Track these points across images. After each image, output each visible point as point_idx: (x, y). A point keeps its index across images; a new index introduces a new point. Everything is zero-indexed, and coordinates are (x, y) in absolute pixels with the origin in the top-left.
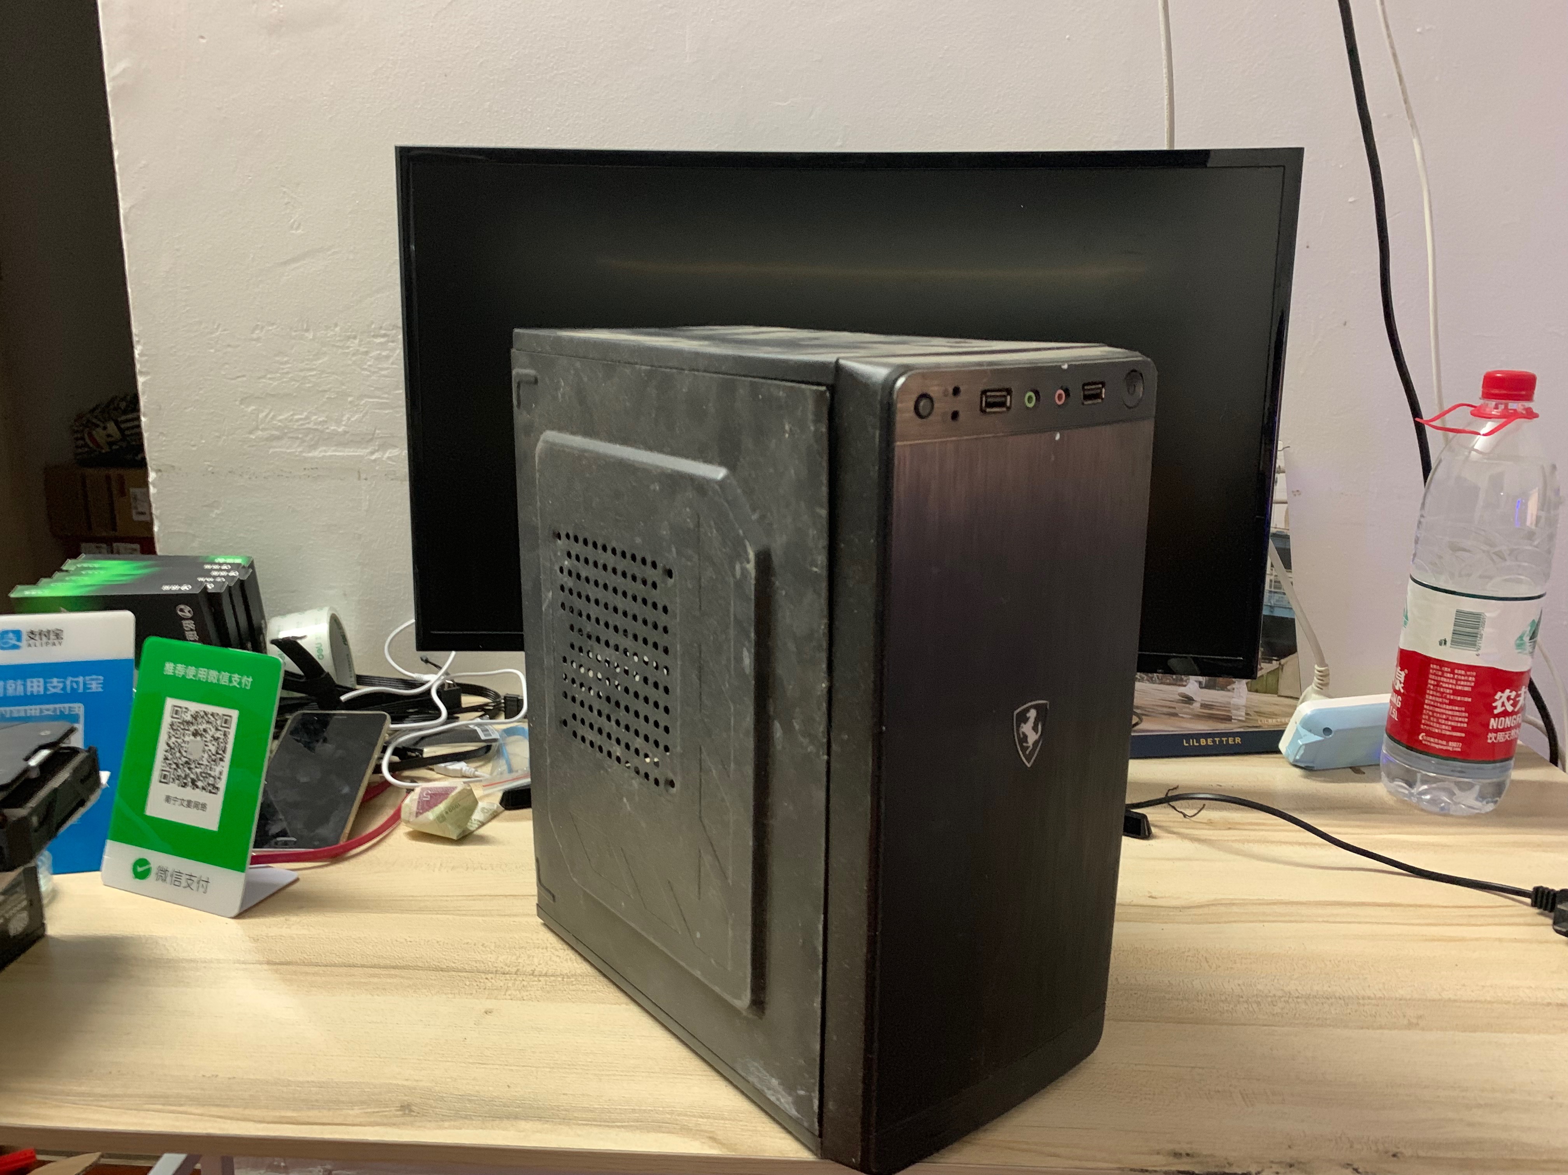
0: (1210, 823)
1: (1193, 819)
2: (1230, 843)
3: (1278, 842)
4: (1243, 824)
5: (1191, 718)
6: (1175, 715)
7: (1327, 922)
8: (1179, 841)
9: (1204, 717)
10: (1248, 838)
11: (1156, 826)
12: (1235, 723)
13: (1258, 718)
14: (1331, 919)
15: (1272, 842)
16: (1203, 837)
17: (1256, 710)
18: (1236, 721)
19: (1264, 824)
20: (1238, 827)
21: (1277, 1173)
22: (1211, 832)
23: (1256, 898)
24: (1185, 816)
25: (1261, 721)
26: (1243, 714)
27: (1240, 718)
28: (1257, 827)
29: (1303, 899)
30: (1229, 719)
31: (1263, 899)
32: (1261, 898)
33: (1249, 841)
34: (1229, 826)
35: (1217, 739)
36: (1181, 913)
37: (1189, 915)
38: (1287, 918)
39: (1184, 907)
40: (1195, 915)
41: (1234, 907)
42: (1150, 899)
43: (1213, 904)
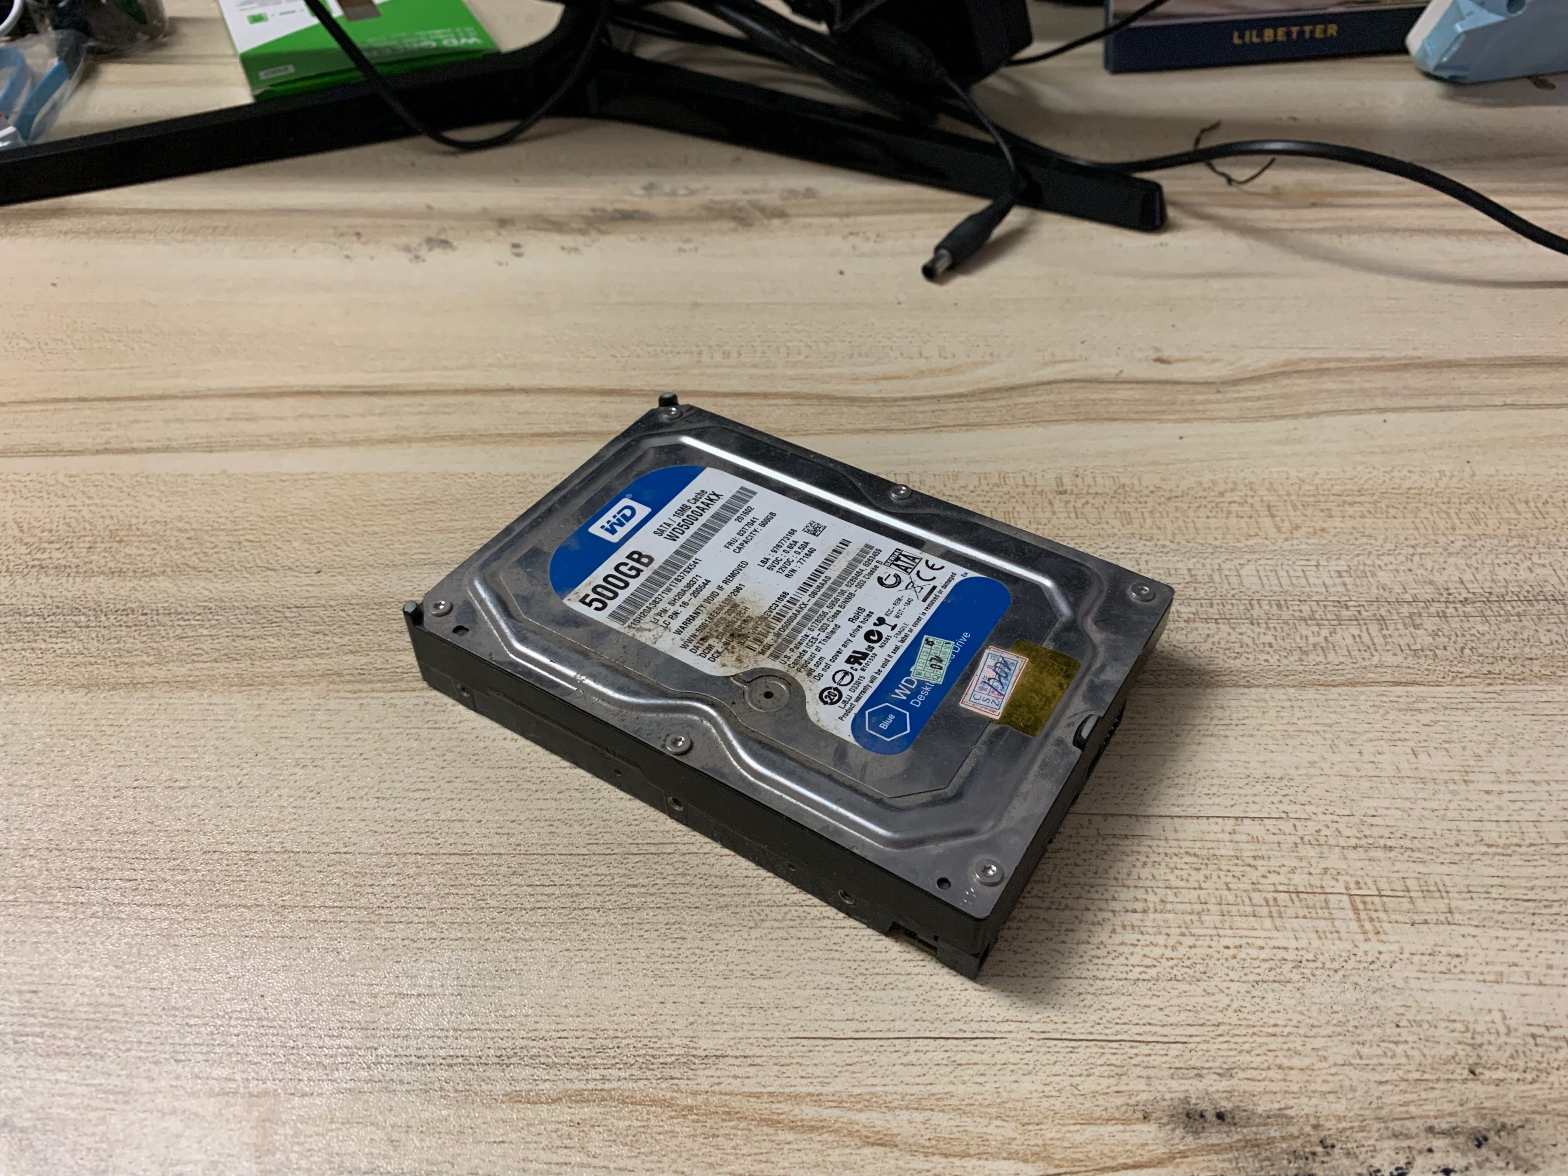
0: (1278, 196)
1: (1245, 187)
2: (1314, 237)
3: (1405, 230)
4: (1341, 194)
7: (1513, 406)
8: (1219, 234)
10: (1349, 224)
11: (1175, 204)
14: (1521, 399)
15: (1395, 231)
16: (1263, 225)
19: (1377, 194)
20: (1329, 200)
21: (1447, 1171)
22: (1277, 214)
23: (1367, 355)
24: (1230, 181)
28: (1364, 201)
29: (1462, 355)
31: (1383, 358)
32: (1377, 354)
33: (1350, 231)
34: (1313, 200)
35: (1295, 30)
36: (1220, 396)
37: (1236, 400)
38: (1431, 401)
39: (1225, 383)
40: (1247, 399)
41: (1325, 378)
42: (1159, 365)
43: (1284, 374)
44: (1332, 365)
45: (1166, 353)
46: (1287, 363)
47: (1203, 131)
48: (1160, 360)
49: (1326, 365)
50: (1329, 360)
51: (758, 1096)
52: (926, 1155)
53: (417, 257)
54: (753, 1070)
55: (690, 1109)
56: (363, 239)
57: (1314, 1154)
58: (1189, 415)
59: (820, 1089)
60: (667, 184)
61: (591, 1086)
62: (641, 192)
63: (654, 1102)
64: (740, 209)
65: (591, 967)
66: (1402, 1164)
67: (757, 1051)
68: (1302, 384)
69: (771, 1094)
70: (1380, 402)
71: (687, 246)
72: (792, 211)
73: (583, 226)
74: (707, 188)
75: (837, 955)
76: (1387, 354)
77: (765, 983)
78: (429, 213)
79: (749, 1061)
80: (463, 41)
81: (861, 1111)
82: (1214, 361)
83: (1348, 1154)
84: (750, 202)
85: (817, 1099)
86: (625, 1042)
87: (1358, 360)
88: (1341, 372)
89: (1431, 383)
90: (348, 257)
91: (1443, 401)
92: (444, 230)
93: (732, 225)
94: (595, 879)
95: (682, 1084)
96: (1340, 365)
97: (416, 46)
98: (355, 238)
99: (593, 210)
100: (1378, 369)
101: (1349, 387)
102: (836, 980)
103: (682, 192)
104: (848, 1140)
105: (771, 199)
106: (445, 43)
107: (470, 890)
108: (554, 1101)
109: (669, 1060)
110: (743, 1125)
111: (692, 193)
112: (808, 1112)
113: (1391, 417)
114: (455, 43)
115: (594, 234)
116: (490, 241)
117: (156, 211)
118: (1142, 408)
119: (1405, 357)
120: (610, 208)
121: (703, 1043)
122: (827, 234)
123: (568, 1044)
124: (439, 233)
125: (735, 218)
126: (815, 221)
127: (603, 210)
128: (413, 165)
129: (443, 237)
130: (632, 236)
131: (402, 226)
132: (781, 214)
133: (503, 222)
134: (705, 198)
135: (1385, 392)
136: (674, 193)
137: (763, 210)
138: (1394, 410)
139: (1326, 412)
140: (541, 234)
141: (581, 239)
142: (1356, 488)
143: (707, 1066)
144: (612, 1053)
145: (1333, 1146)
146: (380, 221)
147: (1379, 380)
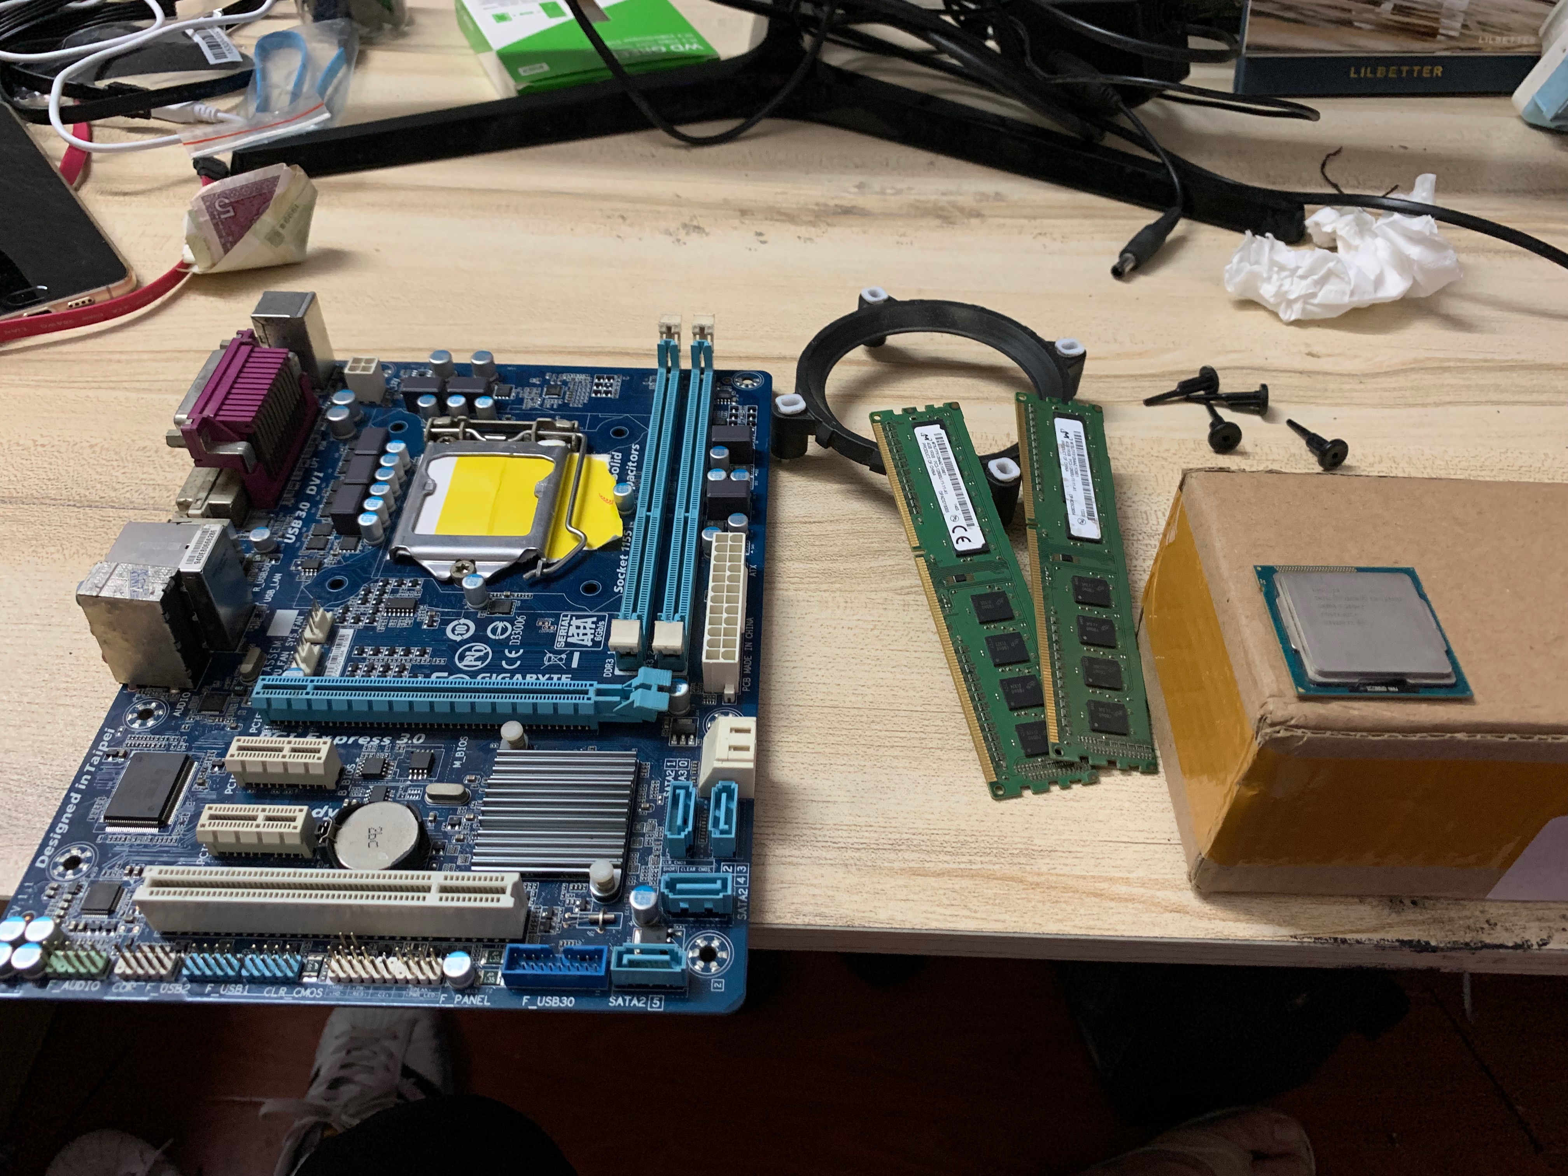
5: (1372, 31)
6: (1348, 23)
9: (1393, 28)
12: (1440, 42)
13: (1480, 33)
17: (1481, 19)
18: (1443, 38)
25: (1483, 39)
26: (1458, 25)
27: (1452, 33)
30: (1431, 34)
35: (1405, 69)
36: (1362, 386)
37: (1376, 390)
38: (1534, 397)
39: (1366, 375)
40: (1385, 390)
41: (1447, 375)
42: (1310, 358)
43: (1413, 370)
44: (1452, 364)
45: (1315, 349)
46: (1416, 361)
47: (1328, 156)
48: (1310, 354)
49: (1446, 364)
50: (1449, 360)
51: (1084, 878)
52: (1210, 919)
53: (678, 240)
54: (1077, 861)
55: (1037, 884)
56: (628, 222)
57: (1482, 929)
58: (1340, 401)
59: (1128, 875)
60: (877, 182)
61: (962, 866)
62: (856, 190)
63: (1012, 879)
64: (942, 209)
65: (946, 788)
66: (1545, 937)
67: (1079, 849)
68: (1429, 379)
69: (1093, 877)
70: (1494, 397)
71: (903, 239)
72: (985, 212)
73: (812, 219)
74: (910, 189)
75: (1124, 788)
76: (1496, 357)
77: (1075, 804)
78: (677, 201)
79: (1073, 855)
80: (687, 47)
81: (1159, 890)
82: (1355, 357)
83: (1507, 930)
84: (949, 202)
85: (1127, 881)
86: (980, 839)
87: (1472, 361)
88: (1460, 370)
89: (1535, 382)
90: (619, 237)
91: (1544, 397)
92: (695, 217)
93: (938, 222)
94: (934, 729)
95: (1028, 868)
96: (1459, 364)
97: (648, 50)
98: (621, 220)
99: (817, 204)
100: (1490, 369)
101: (1467, 383)
102: (1127, 805)
103: (889, 191)
104: (1153, 908)
105: (967, 201)
106: (673, 48)
107: (844, 732)
108: (939, 875)
109: (1015, 852)
110: (1077, 896)
111: (899, 192)
112: (1122, 889)
113: (1503, 408)
114: (681, 49)
115: (823, 227)
116: (735, 228)
117: (443, 189)
118: (1301, 393)
119: (1512, 360)
120: (832, 203)
121: (1036, 841)
122: (1020, 233)
123: (940, 839)
124: (691, 220)
125: (939, 217)
126: (1008, 221)
127: (826, 205)
128: (653, 156)
129: (695, 223)
130: (855, 230)
131: (659, 212)
132: (978, 215)
133: (744, 213)
134: (912, 197)
135: (1497, 388)
136: (883, 192)
137: (962, 210)
138: (1505, 403)
139: (1450, 403)
140: (778, 224)
141: (812, 231)
142: (1478, 465)
143: (1043, 857)
144: (973, 845)
145: (1496, 924)
146: (638, 206)
147: (1491, 378)
